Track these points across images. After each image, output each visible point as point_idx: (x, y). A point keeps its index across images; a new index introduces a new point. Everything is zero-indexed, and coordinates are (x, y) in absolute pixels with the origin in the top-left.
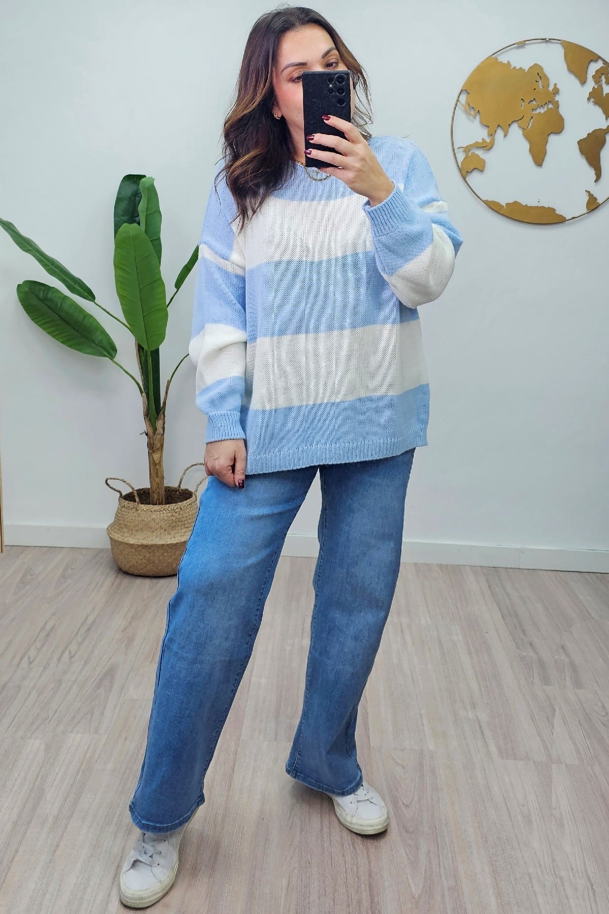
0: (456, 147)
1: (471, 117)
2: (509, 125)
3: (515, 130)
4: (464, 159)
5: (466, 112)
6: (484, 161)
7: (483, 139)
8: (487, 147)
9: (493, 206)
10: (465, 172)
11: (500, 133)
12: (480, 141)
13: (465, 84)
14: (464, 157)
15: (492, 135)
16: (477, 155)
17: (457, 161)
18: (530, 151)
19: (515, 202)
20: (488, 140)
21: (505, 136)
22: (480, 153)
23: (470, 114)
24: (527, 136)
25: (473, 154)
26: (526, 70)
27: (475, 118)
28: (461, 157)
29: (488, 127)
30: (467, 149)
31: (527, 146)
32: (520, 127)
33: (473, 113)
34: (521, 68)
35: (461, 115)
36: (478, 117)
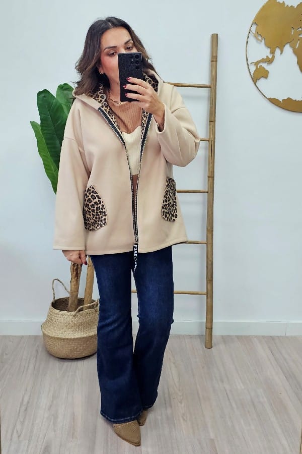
0: (249, 63)
1: (259, 41)
2: (284, 46)
3: (288, 49)
4: (255, 71)
5: (256, 37)
6: (267, 72)
7: (267, 56)
8: (269, 61)
9: (274, 101)
10: (255, 80)
11: (278, 51)
12: (265, 58)
13: (256, 19)
14: (255, 68)
15: (273, 52)
16: (263, 67)
17: (250, 72)
18: (297, 63)
19: (289, 99)
20: (270, 57)
21: (281, 54)
22: (264, 65)
23: (258, 40)
24: (295, 52)
25: (261, 66)
26: (295, 7)
27: (261, 41)
28: (253, 69)
29: (270, 48)
30: (256, 64)
31: (295, 59)
32: (290, 46)
33: (260, 38)
34: (292, 6)
35: (252, 40)
36: (263, 41)
